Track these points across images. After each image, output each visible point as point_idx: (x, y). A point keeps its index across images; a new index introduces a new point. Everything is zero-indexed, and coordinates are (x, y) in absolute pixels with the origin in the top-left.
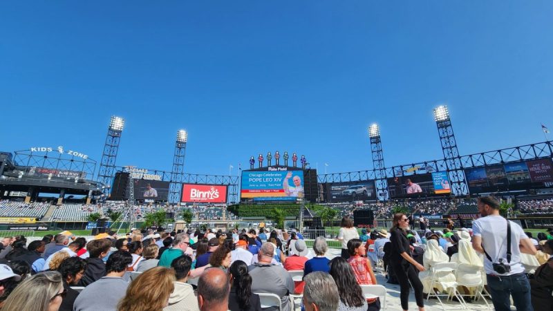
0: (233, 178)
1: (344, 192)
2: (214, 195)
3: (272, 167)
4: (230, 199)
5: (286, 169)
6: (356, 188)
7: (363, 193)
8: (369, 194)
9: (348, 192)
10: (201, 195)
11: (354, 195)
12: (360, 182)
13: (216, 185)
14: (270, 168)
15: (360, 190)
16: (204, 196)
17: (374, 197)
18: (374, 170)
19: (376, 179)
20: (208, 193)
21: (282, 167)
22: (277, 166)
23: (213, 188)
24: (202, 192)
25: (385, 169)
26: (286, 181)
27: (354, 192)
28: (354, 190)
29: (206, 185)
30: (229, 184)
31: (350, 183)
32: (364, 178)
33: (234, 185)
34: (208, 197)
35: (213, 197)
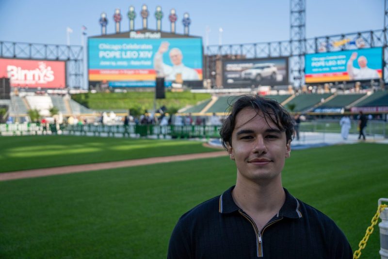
1: (246, 74)
2: (45, 76)
3: (138, 31)
4: (72, 81)
5: (158, 36)
6: (262, 68)
7: (271, 76)
8: (279, 78)
9: (250, 74)
11: (259, 79)
12: (270, 59)
13: (46, 59)
14: (133, 34)
15: (267, 72)
16: (30, 77)
17: (285, 82)
18: (291, 42)
19: (291, 56)
20: (36, 72)
21: (152, 32)
22: (144, 30)
23: (42, 65)
24: (26, 72)
25: (305, 40)
26: (158, 56)
27: (259, 75)
28: (259, 71)
29: (30, 59)
30: (69, 59)
31: (255, 60)
32: (275, 54)
33: (76, 60)
34: (37, 78)
35: (44, 80)
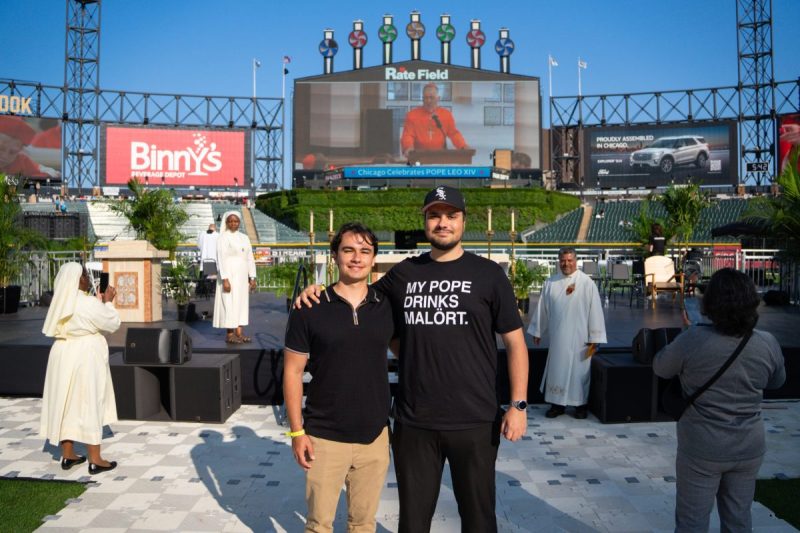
0: (269, 106)
1: (636, 157)
2: (205, 161)
3: (399, 67)
4: (260, 172)
5: (445, 74)
6: (676, 145)
7: (696, 162)
8: (715, 165)
9: (649, 157)
10: (166, 160)
11: (667, 167)
12: (692, 124)
13: (208, 126)
14: (390, 72)
15: (687, 153)
16: (174, 164)
17: (729, 174)
18: (739, 88)
19: (741, 118)
20: (188, 154)
21: (432, 67)
22: (414, 64)
23: (200, 138)
24: (168, 153)
25: (773, 84)
27: (669, 157)
28: (667, 151)
29: (176, 126)
30: (254, 126)
31: (658, 127)
33: (268, 129)
34: (188, 167)
35: (202, 170)
